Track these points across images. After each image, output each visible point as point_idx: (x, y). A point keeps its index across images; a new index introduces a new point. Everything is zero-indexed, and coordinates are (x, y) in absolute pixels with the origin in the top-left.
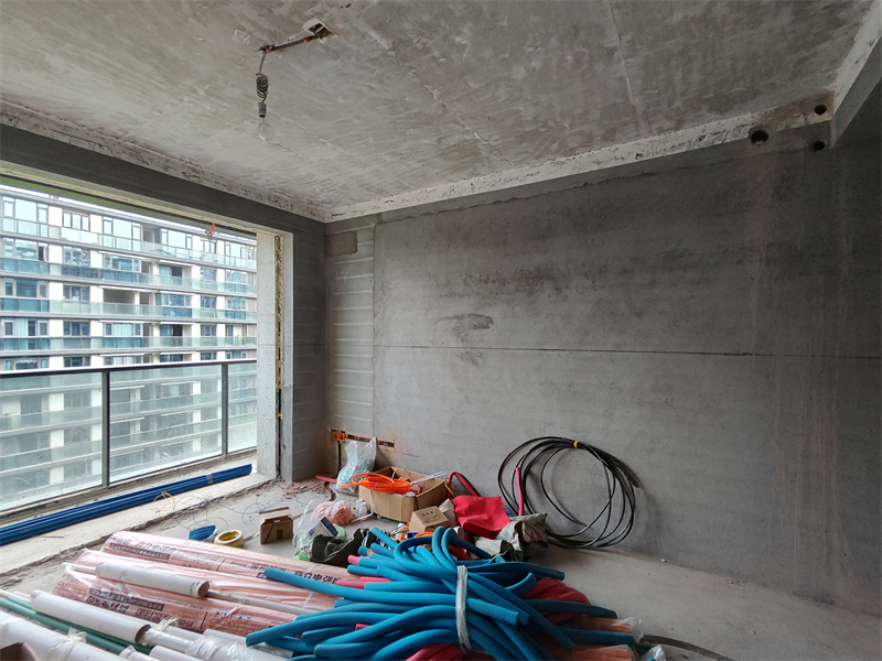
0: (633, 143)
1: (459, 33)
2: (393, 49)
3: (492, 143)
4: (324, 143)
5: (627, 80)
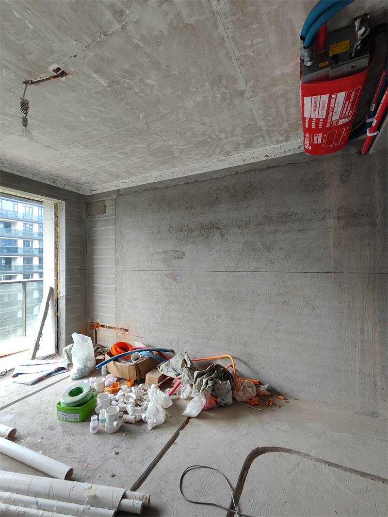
0: (263, 149)
1: (149, 78)
2: (109, 86)
3: (181, 148)
4: (78, 146)
5: (254, 110)
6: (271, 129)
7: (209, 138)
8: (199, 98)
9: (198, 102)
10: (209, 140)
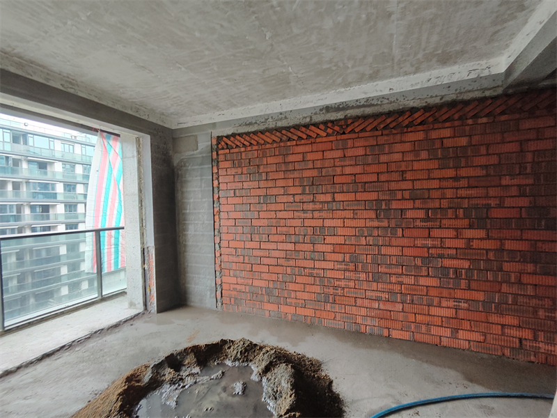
0: (387, 81)
3: (299, 76)
4: (180, 68)
5: (395, 36)
6: (404, 58)
7: (335, 66)
8: (341, 18)
9: (339, 23)
10: (334, 68)
